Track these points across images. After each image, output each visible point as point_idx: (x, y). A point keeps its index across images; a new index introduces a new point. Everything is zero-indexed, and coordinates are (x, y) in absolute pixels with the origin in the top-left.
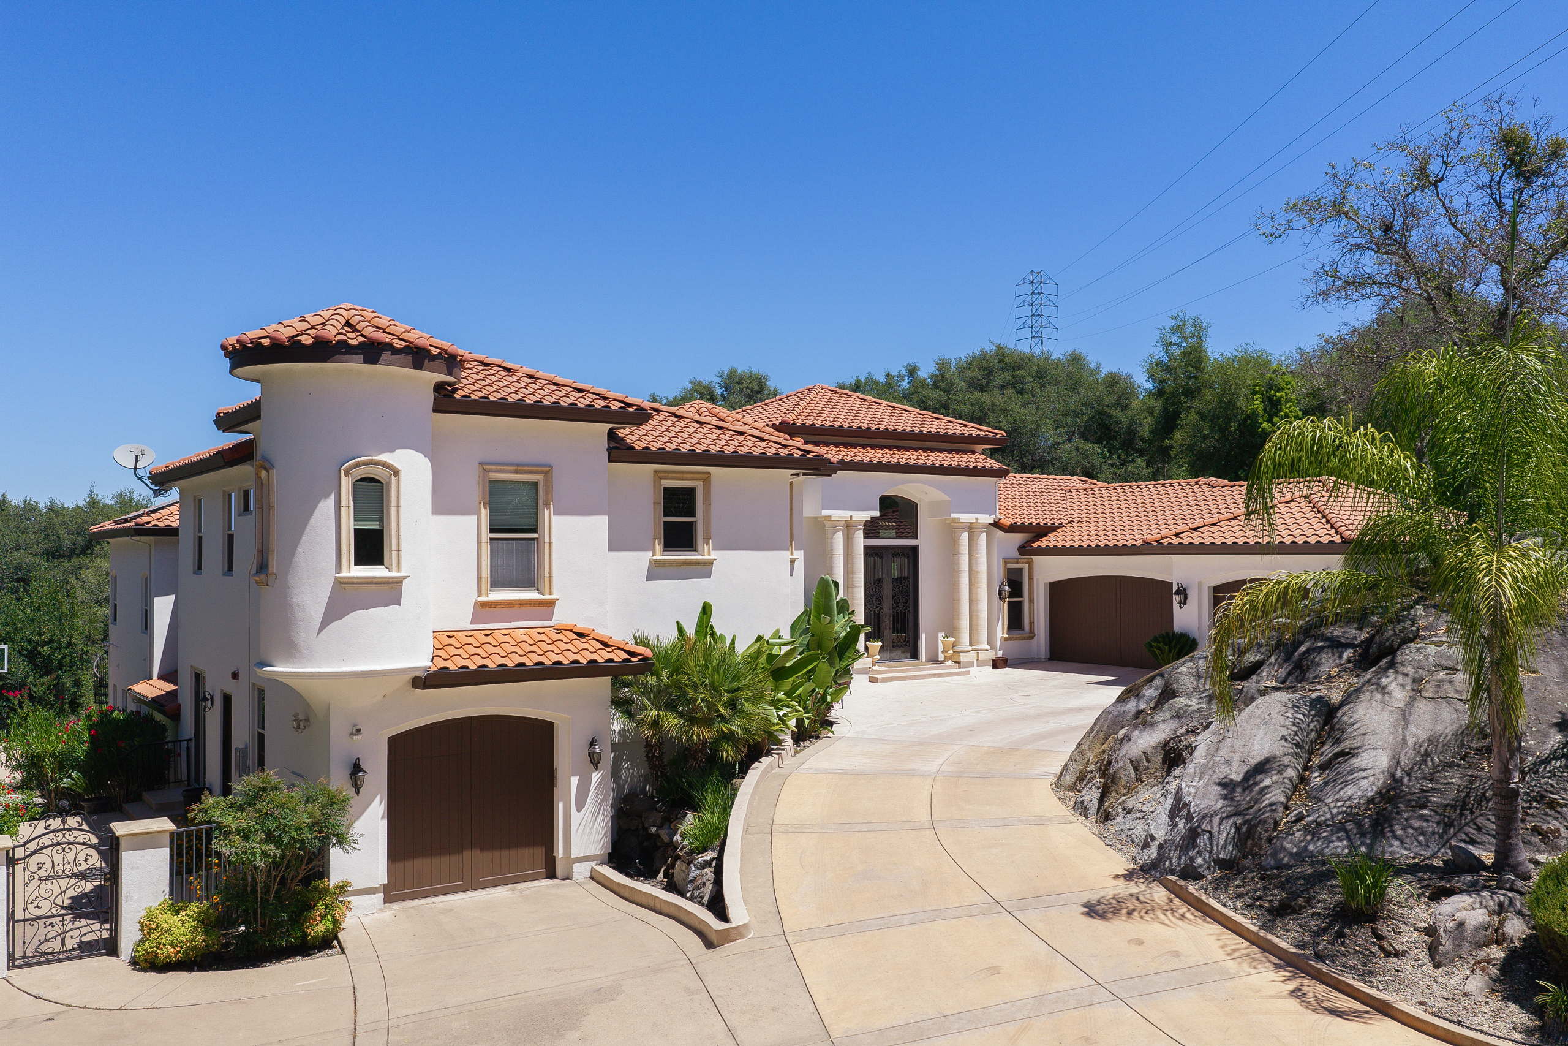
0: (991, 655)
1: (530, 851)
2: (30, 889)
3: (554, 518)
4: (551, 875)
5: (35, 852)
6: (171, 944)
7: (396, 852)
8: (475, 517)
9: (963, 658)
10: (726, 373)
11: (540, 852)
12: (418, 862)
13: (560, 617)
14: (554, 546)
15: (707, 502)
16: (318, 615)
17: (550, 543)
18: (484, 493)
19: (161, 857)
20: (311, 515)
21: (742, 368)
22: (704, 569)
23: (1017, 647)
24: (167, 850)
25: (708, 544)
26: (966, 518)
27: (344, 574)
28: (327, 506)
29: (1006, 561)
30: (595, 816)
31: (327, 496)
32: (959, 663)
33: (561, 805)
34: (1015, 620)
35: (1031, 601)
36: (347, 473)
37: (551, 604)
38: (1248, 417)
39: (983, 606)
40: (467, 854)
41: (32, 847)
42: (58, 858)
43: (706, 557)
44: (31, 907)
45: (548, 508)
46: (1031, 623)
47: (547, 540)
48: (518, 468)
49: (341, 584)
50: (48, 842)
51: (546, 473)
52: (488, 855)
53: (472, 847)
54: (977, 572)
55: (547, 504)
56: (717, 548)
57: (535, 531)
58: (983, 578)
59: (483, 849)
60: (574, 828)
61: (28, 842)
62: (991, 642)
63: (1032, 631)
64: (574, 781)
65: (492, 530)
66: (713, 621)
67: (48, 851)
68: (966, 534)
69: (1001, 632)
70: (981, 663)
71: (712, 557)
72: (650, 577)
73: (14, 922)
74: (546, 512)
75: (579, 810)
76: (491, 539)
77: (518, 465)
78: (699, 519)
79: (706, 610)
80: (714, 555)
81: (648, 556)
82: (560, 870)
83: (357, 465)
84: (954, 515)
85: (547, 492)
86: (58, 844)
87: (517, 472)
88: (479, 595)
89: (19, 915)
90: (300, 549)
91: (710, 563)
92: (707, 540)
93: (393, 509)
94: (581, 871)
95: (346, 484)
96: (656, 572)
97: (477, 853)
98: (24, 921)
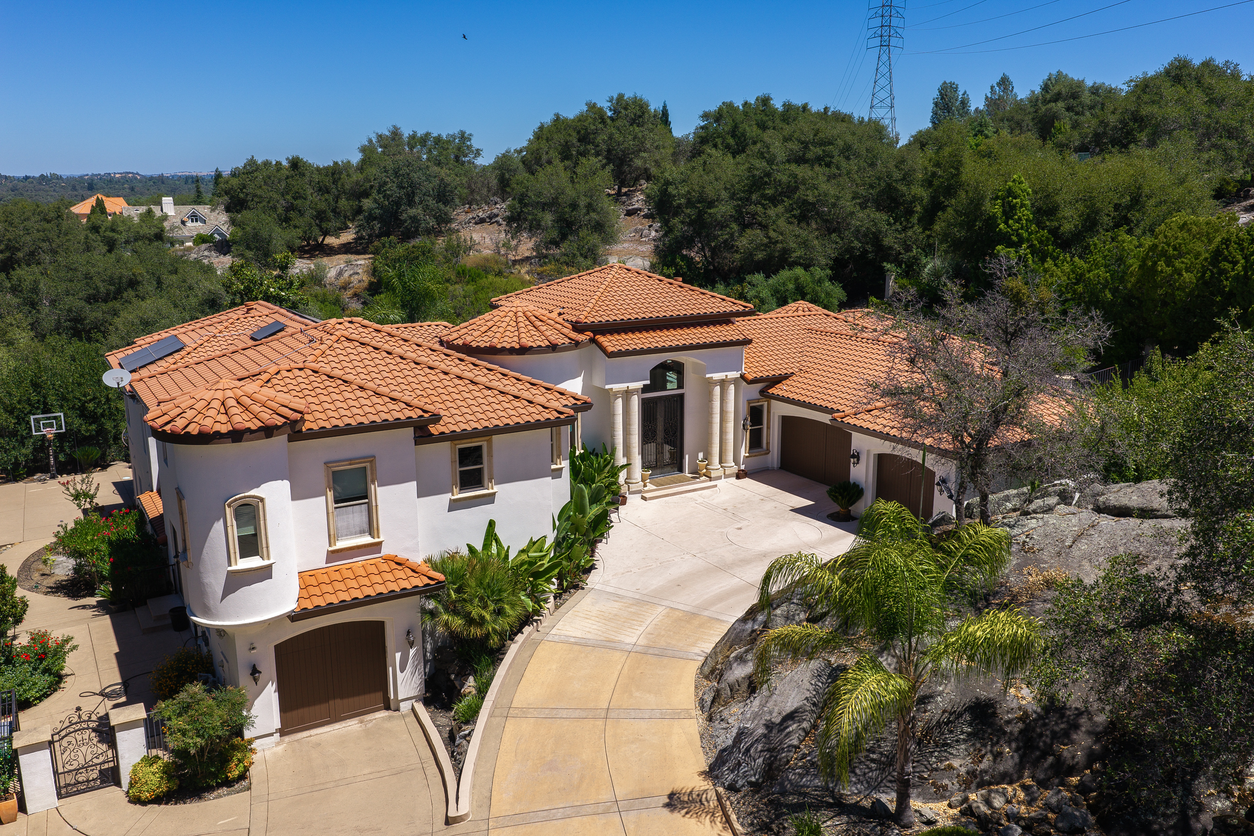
0: (735, 469)
1: (372, 696)
2: (64, 756)
3: (378, 489)
4: (387, 707)
5: (66, 736)
6: (148, 791)
7: (285, 707)
8: (324, 497)
9: (714, 474)
10: (615, 97)
11: (379, 695)
12: (300, 711)
13: (385, 551)
14: (379, 508)
15: (490, 455)
16: (220, 592)
17: (376, 506)
18: (328, 481)
19: (139, 733)
20: (210, 531)
21: (628, 95)
22: (490, 499)
23: (758, 461)
24: (143, 729)
25: (491, 482)
26: (717, 376)
27: (234, 568)
28: (219, 526)
29: (749, 402)
30: (413, 674)
31: (218, 520)
32: (710, 477)
33: (391, 669)
34: (756, 442)
35: (768, 428)
36: (229, 506)
37: (380, 543)
38: (990, 218)
39: (730, 436)
40: (331, 702)
41: (63, 733)
42: (79, 738)
43: (490, 491)
44: (66, 766)
45: (374, 484)
46: (768, 443)
47: (374, 504)
48: (351, 461)
49: (231, 574)
50: (72, 730)
51: (371, 462)
52: (345, 701)
53: (334, 698)
54: (727, 412)
55: (373, 482)
56: (499, 482)
57: (366, 497)
58: (731, 416)
59: (342, 698)
60: (399, 682)
61: (61, 731)
62: (736, 460)
63: (768, 450)
64: (398, 656)
65: (336, 502)
66: (497, 530)
67: (73, 735)
68: (718, 387)
69: (743, 453)
70: (727, 476)
71: (495, 490)
72: (450, 510)
73: (59, 774)
74: (373, 487)
75: (402, 671)
76: (336, 508)
77: (351, 460)
78: (485, 465)
79: (492, 524)
80: (496, 489)
81: (449, 496)
82: (392, 706)
83: (236, 500)
84: (708, 376)
85: (372, 474)
86: (79, 730)
87: (350, 464)
88: (330, 546)
89: (61, 770)
90: (205, 551)
91: (494, 494)
92: (490, 481)
93: (262, 522)
94: (405, 707)
95: (229, 512)
96: (454, 506)
97: (338, 702)
98: (64, 773)
